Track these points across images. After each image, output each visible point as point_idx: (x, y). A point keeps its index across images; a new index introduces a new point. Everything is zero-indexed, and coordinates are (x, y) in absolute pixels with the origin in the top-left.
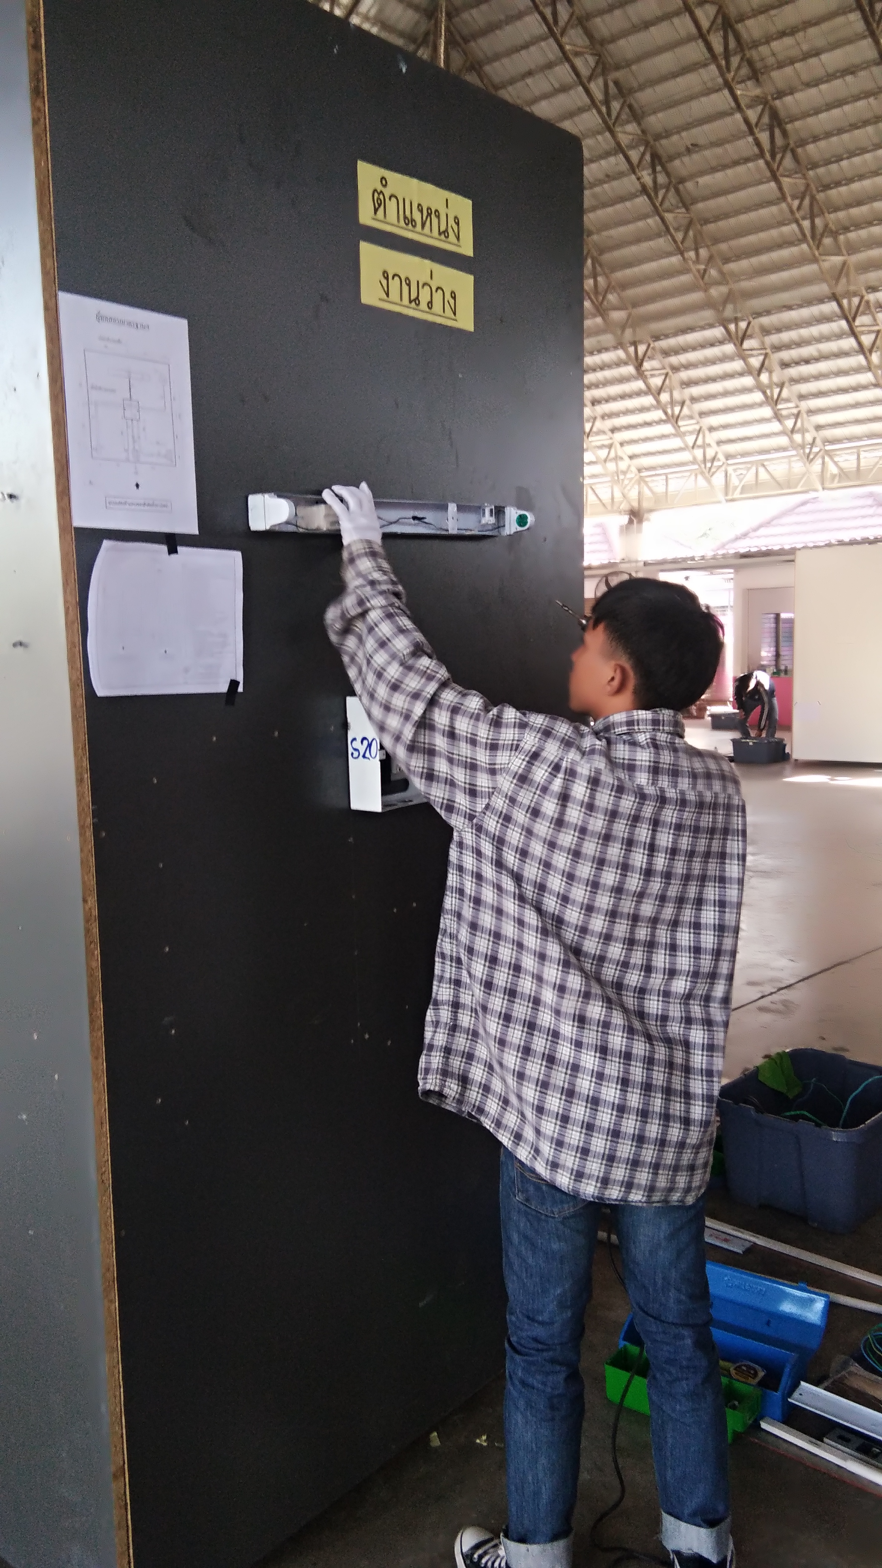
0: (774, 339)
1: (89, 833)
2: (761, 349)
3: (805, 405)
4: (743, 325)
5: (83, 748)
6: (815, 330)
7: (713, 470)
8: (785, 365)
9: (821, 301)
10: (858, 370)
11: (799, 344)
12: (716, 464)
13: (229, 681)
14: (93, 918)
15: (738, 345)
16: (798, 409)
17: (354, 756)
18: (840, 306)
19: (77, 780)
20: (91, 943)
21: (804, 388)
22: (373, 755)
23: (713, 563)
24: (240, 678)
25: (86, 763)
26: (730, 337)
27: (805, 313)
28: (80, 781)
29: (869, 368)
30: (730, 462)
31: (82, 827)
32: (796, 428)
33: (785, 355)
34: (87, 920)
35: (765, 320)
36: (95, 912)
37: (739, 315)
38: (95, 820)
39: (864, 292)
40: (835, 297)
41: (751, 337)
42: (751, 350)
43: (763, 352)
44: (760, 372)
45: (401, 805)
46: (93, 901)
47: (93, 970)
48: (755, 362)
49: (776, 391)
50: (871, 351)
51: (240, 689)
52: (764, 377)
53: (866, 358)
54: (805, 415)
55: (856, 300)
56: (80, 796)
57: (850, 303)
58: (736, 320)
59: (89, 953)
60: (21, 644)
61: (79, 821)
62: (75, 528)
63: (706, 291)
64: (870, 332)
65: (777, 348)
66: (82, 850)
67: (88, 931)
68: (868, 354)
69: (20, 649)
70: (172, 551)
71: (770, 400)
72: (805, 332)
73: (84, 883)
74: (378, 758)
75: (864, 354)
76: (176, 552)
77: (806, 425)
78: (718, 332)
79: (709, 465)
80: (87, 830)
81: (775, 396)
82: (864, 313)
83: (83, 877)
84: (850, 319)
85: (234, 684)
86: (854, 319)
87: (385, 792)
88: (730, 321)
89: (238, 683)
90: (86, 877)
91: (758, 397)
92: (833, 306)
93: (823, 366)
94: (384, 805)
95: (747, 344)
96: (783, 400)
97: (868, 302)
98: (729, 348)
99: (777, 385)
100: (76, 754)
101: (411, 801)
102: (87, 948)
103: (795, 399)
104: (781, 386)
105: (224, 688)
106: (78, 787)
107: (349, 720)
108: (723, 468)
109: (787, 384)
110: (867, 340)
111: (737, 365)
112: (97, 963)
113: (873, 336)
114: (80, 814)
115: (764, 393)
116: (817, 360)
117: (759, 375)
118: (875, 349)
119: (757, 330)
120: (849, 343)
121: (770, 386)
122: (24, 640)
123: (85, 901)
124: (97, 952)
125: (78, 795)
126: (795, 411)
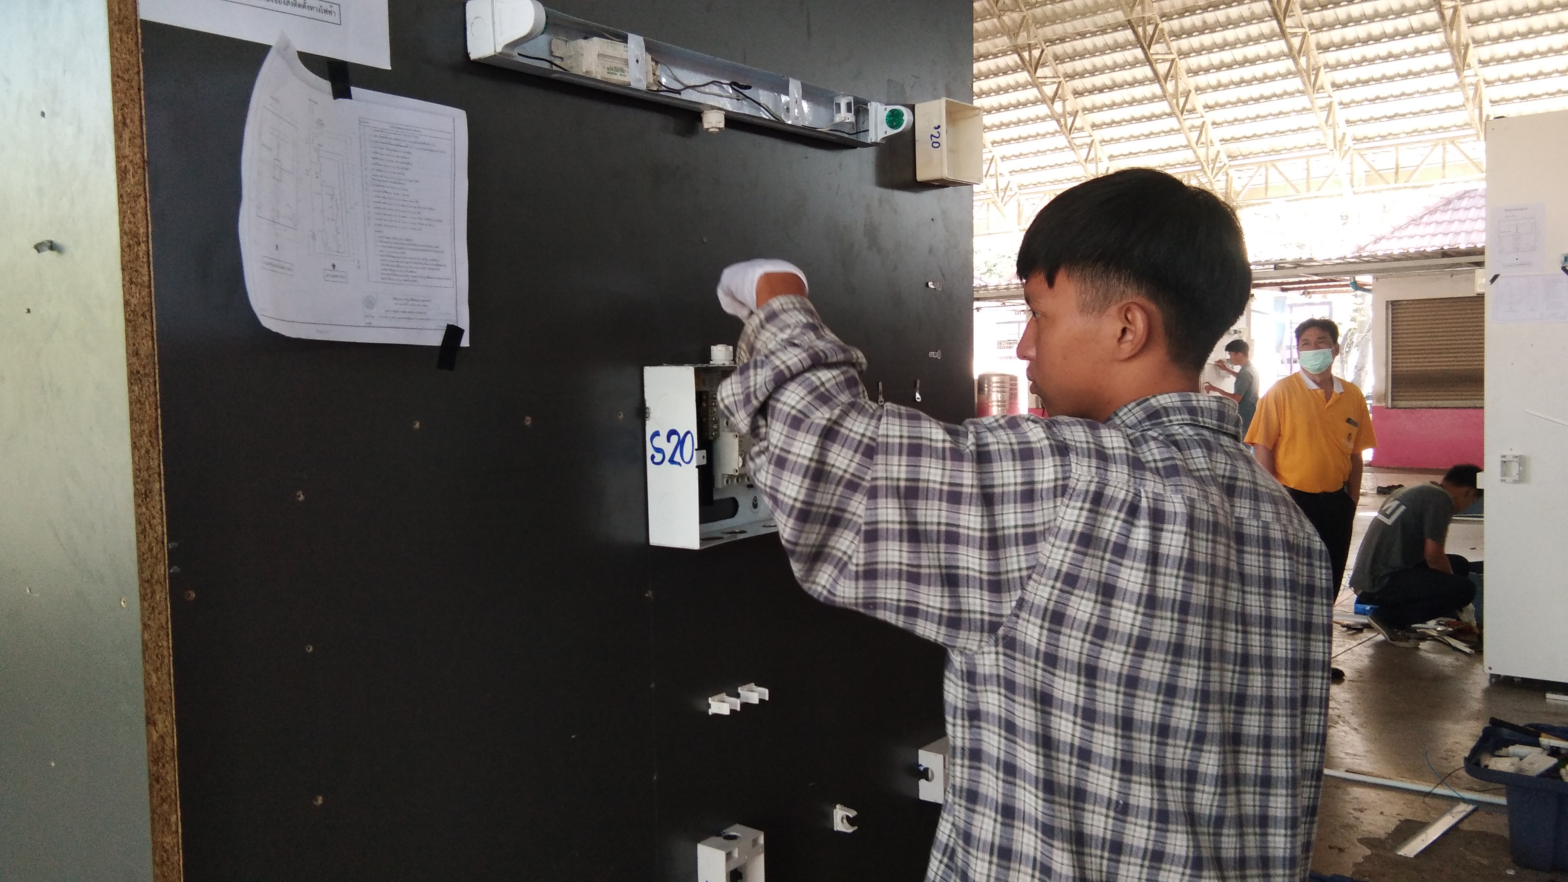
0: (1068, 67)
1: (162, 595)
2: (1054, 77)
3: (1098, 135)
4: (1036, 53)
5: (152, 433)
6: (1108, 59)
7: (1006, 199)
8: (1077, 94)
9: (1115, 28)
10: (1152, 99)
11: (1093, 72)
12: (1008, 193)
13: (444, 326)
14: (168, 753)
15: (1032, 72)
16: (1091, 138)
17: (656, 460)
18: (1135, 33)
19: (137, 494)
20: (163, 800)
21: (1098, 117)
22: (687, 459)
23: (1005, 293)
24: (464, 323)
25: (156, 462)
26: (1024, 66)
27: (1099, 41)
28: (142, 495)
29: (1164, 97)
30: (1022, 191)
31: (146, 583)
32: (1090, 158)
33: (1078, 84)
34: (156, 758)
35: (1059, 49)
36: (172, 743)
37: (1032, 42)
38: (175, 569)
39: (1159, 21)
40: (1130, 24)
41: (1044, 65)
42: (1045, 78)
43: (1057, 80)
44: (1053, 100)
45: (727, 539)
46: (167, 723)
47: (166, 851)
48: (1049, 90)
49: (1070, 120)
50: (1166, 80)
51: (465, 342)
52: (1058, 106)
53: (1161, 86)
54: (1098, 145)
55: (1150, 29)
56: (143, 528)
57: (1145, 31)
58: (1030, 47)
59: (157, 819)
60: (52, 246)
61: (141, 571)
62: (142, 21)
63: (999, 17)
64: (1164, 60)
65: (1071, 77)
66: (145, 626)
67: (155, 779)
68: (1163, 81)
69: (48, 254)
70: (341, 92)
71: (1064, 127)
72: (1098, 61)
73: (148, 689)
74: (694, 463)
75: (1159, 82)
76: (348, 95)
77: (1099, 155)
78: (1012, 59)
79: (1001, 194)
80: (158, 588)
81: (1069, 126)
82: (1157, 42)
83: (147, 675)
84: (1146, 47)
85: (453, 332)
86: (1149, 47)
87: (705, 518)
88: (1023, 49)
89: (461, 332)
90: (154, 679)
91: (1052, 125)
92: (1128, 34)
93: (1117, 96)
94: (703, 540)
95: (1040, 72)
96: (1076, 129)
97: (1162, 30)
98: (1023, 76)
99: (1070, 114)
100: (135, 446)
101: (744, 532)
102: (153, 812)
103: (1088, 128)
104: (1075, 114)
105: (435, 339)
106: (138, 506)
107: (648, 404)
108: (1015, 198)
109: (1080, 113)
110: (1162, 68)
111: (1031, 93)
112: (173, 840)
113: (1168, 65)
114: (142, 560)
115: (1058, 121)
116: (1111, 88)
117: (1053, 102)
118: (1169, 78)
119: (1050, 58)
120: (1147, 71)
121: (1063, 115)
122: (57, 240)
123: (150, 721)
124: (176, 818)
125: (139, 522)
126: (1088, 140)
